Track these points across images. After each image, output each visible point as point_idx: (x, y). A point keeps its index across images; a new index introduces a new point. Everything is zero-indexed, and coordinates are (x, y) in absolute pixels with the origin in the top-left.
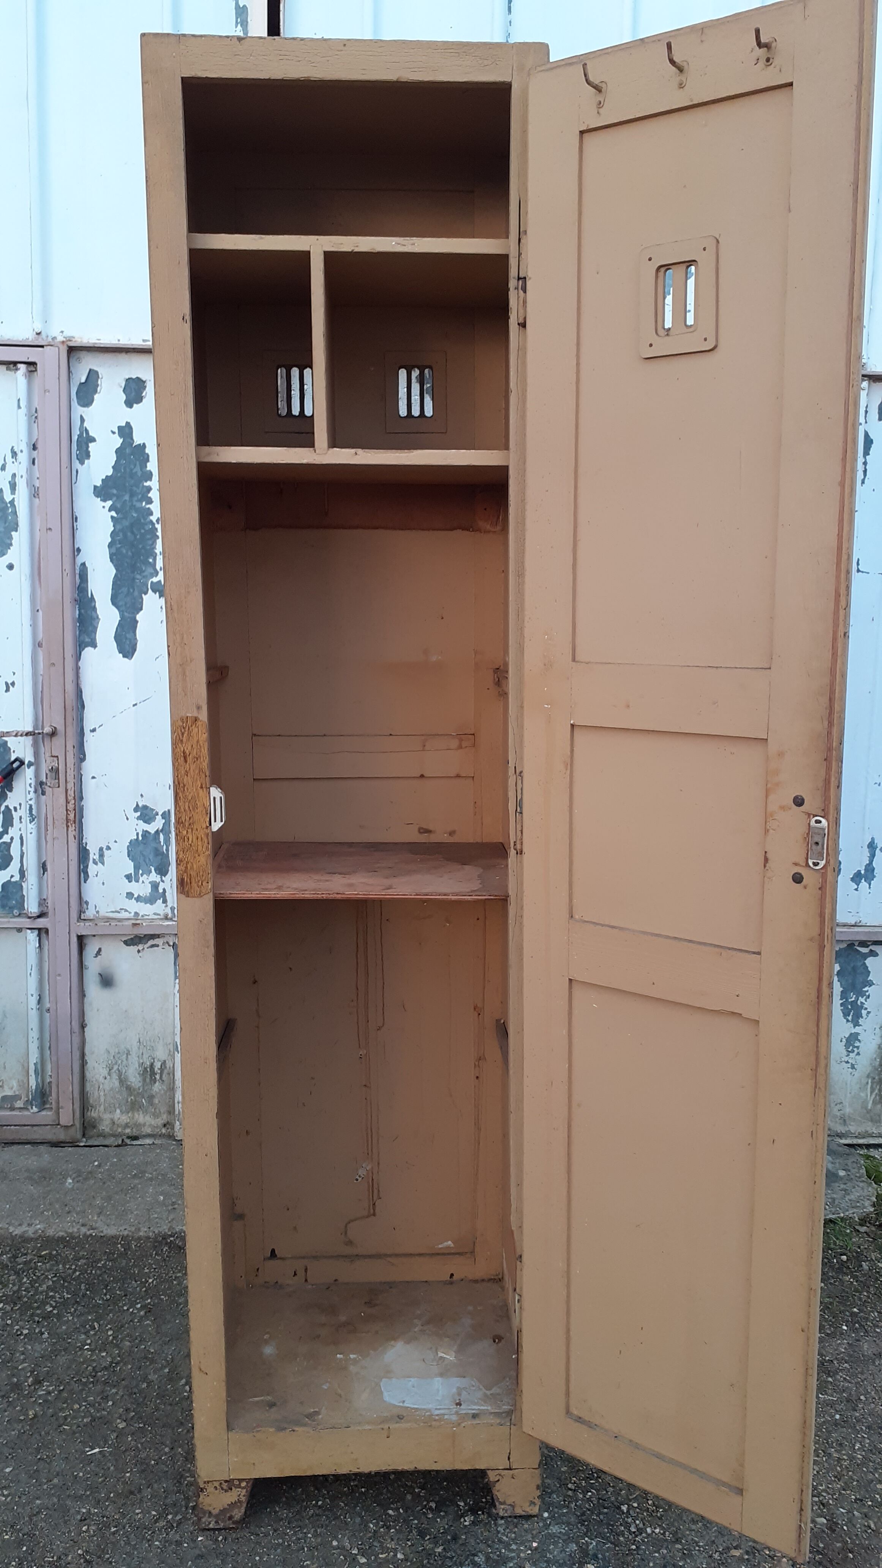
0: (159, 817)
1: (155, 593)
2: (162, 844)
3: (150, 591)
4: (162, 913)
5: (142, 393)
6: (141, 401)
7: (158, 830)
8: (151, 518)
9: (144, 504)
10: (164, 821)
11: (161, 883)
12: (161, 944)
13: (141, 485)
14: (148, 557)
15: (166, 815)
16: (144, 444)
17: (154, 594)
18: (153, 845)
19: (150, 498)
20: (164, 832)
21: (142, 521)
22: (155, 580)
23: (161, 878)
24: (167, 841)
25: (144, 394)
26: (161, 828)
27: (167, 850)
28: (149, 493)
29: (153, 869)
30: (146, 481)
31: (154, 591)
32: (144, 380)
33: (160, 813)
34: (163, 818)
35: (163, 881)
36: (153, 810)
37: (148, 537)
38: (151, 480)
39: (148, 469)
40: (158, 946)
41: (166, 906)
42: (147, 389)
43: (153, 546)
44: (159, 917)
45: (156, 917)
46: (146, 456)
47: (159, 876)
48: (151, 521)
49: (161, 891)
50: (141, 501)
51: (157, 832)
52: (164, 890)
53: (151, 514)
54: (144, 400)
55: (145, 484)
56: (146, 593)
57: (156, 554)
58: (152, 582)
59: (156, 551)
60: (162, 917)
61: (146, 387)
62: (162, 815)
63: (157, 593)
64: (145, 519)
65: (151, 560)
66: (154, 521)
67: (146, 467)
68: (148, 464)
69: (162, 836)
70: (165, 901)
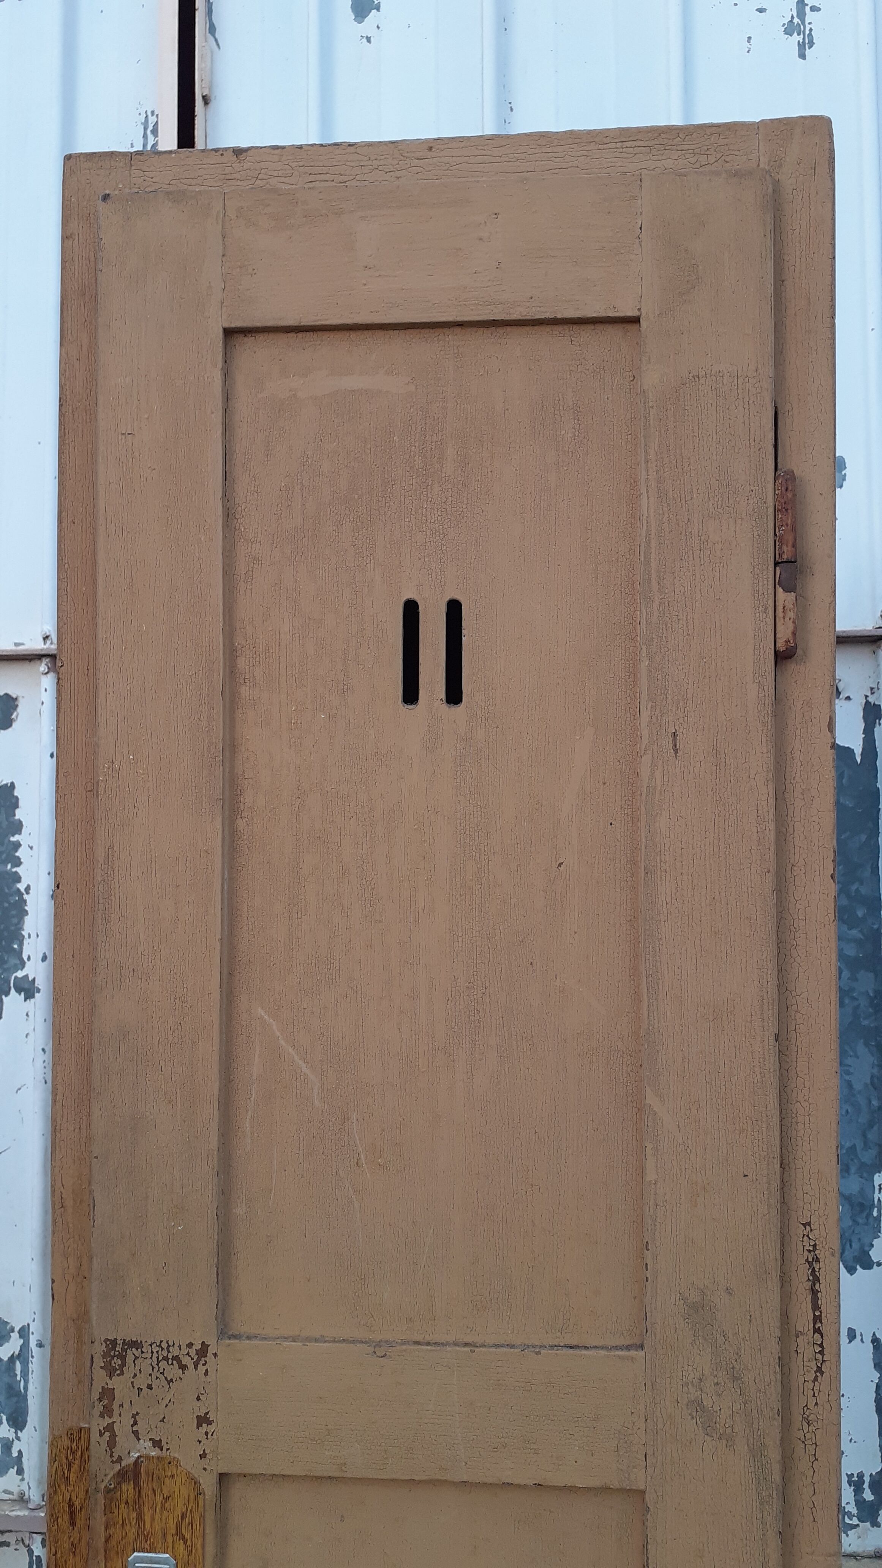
0: (15, 1335)
1: (20, 994)
2: (18, 1378)
3: (13, 990)
4: (15, 1490)
5: (12, 715)
6: (10, 725)
7: (13, 1355)
8: (19, 886)
9: (9, 866)
10: (22, 1341)
11: (16, 1441)
12: (13, 1542)
13: (6, 841)
14: (12, 942)
15: (24, 1332)
16: (12, 783)
17: (17, 994)
18: (6, 1379)
19: (19, 858)
20: (21, 1359)
21: (7, 891)
22: (20, 974)
23: (16, 1433)
24: (25, 1374)
25: (14, 716)
26: (17, 1353)
27: (26, 1388)
28: (16, 851)
29: (4, 1417)
30: (13, 836)
31: (19, 990)
32: (14, 696)
33: (17, 1329)
34: (21, 1337)
35: (18, 1439)
36: (7, 1323)
37: (14, 912)
38: (20, 834)
39: (17, 817)
40: (8, 1544)
41: (23, 1479)
42: (19, 709)
43: (19, 926)
44: (11, 1497)
45: (7, 1497)
46: (14, 801)
47: (13, 1430)
48: (18, 890)
49: (15, 1454)
50: (5, 863)
51: (12, 1359)
52: (20, 1452)
53: (19, 879)
54: (14, 725)
55: (12, 839)
56: (7, 994)
57: (23, 936)
58: (16, 978)
59: (23, 933)
60: (15, 1497)
61: (17, 706)
62: (19, 1332)
63: (23, 994)
64: (9, 888)
65: (16, 946)
66: (23, 890)
67: (15, 815)
68: (17, 811)
69: (18, 1364)
70: (20, 1472)
